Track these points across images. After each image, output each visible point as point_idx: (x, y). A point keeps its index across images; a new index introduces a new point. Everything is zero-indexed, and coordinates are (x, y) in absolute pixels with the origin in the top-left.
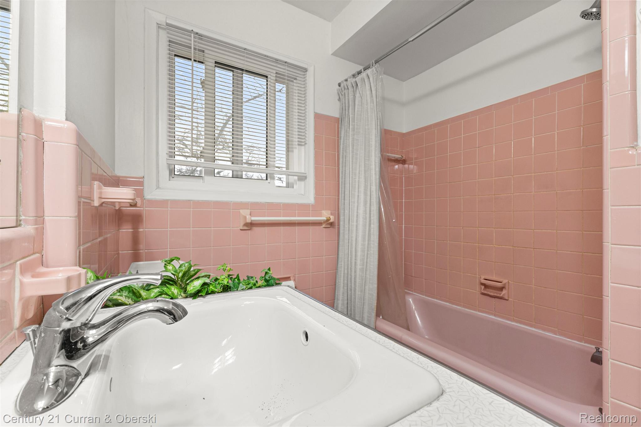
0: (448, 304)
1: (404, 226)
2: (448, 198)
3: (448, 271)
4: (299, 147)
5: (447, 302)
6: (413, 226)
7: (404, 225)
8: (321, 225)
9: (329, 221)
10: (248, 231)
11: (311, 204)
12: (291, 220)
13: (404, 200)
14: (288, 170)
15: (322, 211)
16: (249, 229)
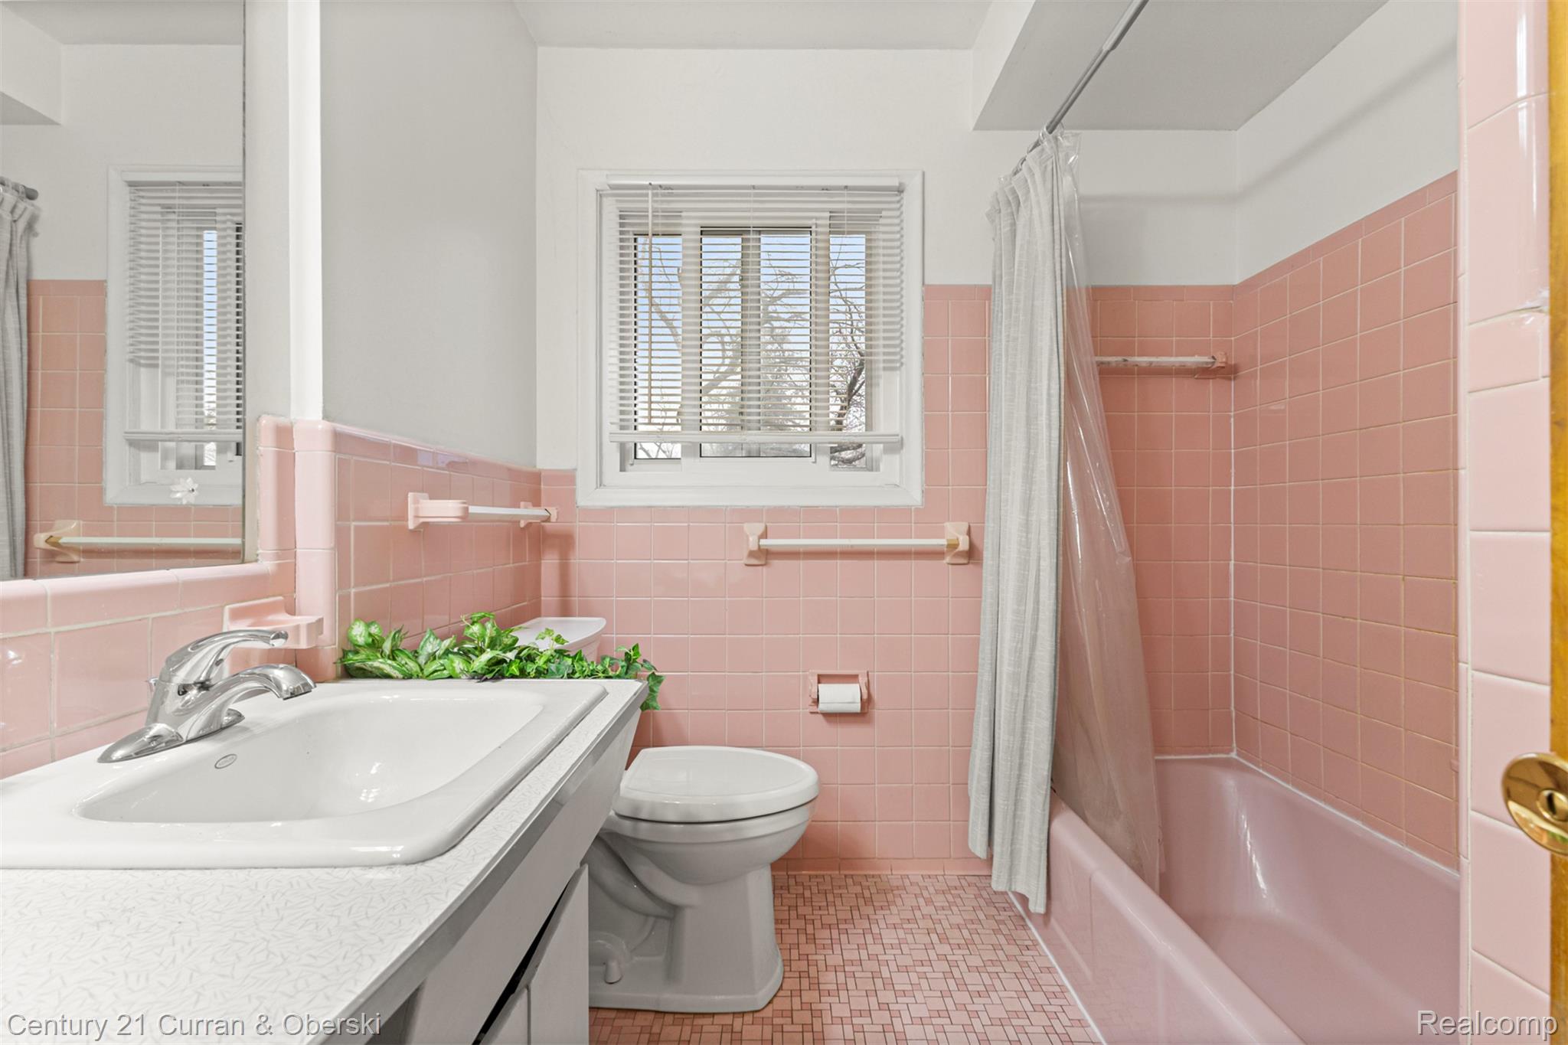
0: (1358, 823)
1: (1235, 565)
2: (1358, 478)
3: (1359, 716)
4: (888, 373)
5: (1356, 816)
6: (1259, 565)
7: (1232, 562)
8: (943, 559)
9: (956, 548)
10: (760, 568)
11: (913, 508)
12: (852, 546)
13: (1233, 488)
14: (871, 430)
15: (945, 524)
16: (763, 563)
